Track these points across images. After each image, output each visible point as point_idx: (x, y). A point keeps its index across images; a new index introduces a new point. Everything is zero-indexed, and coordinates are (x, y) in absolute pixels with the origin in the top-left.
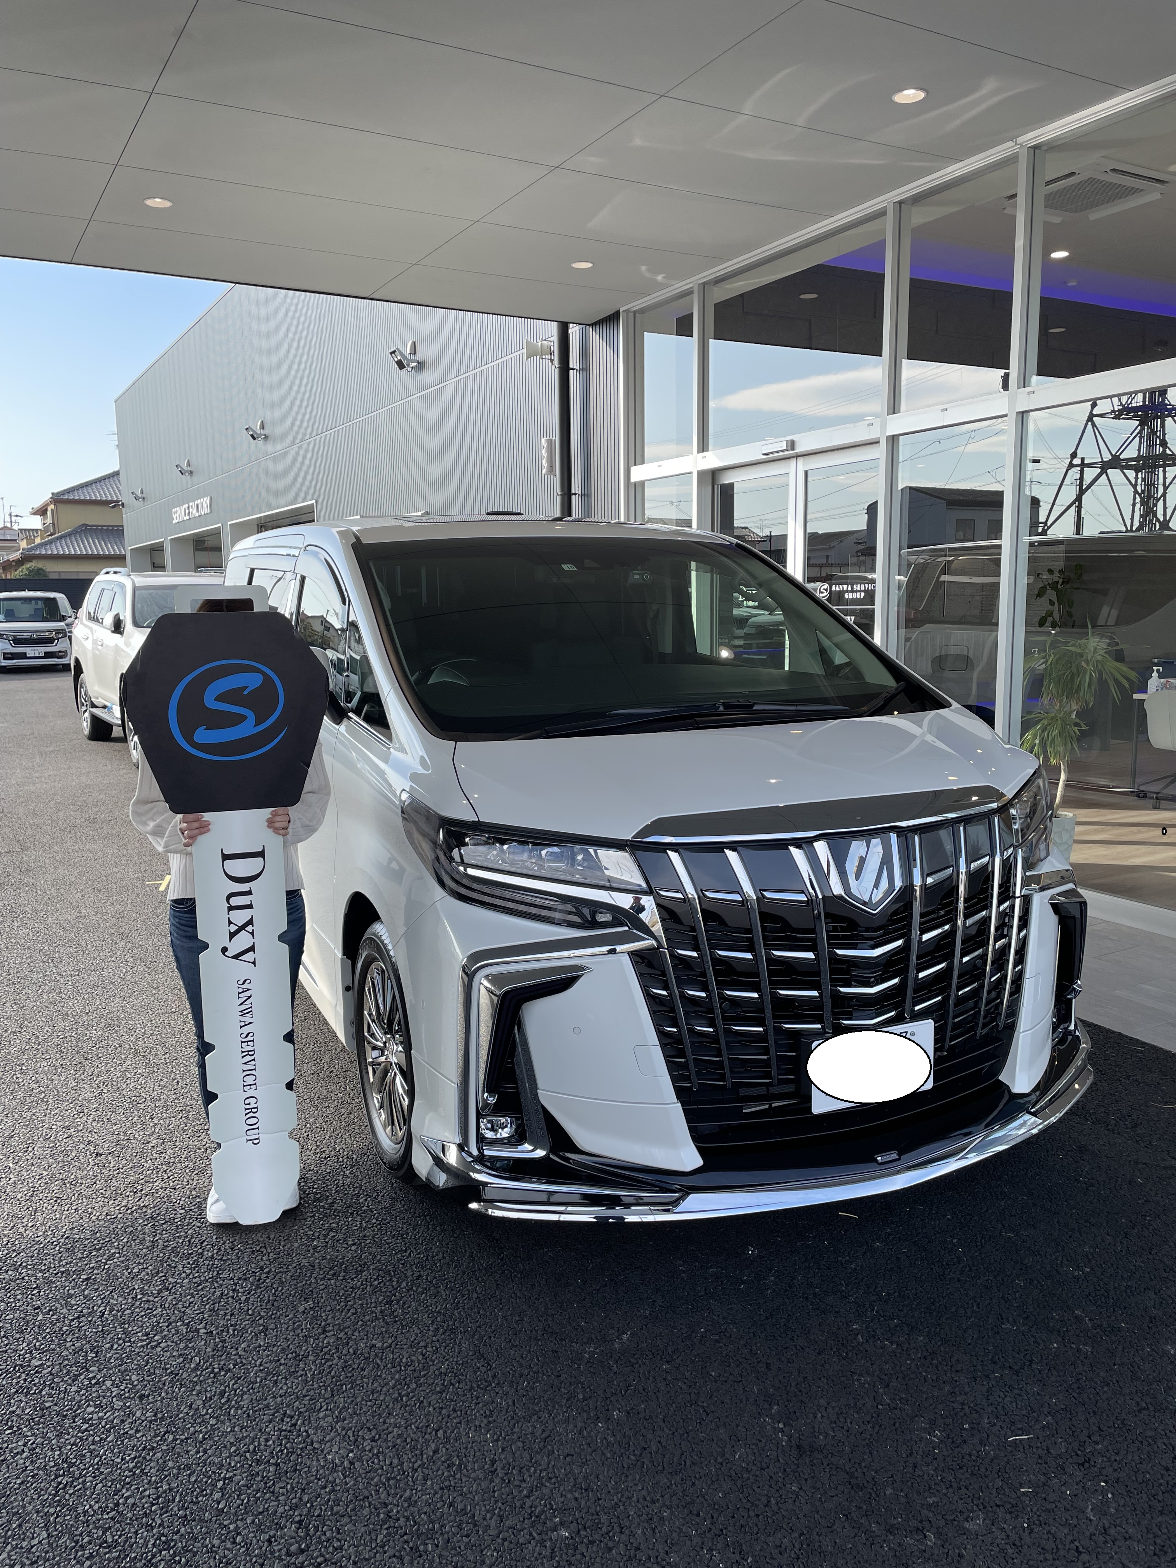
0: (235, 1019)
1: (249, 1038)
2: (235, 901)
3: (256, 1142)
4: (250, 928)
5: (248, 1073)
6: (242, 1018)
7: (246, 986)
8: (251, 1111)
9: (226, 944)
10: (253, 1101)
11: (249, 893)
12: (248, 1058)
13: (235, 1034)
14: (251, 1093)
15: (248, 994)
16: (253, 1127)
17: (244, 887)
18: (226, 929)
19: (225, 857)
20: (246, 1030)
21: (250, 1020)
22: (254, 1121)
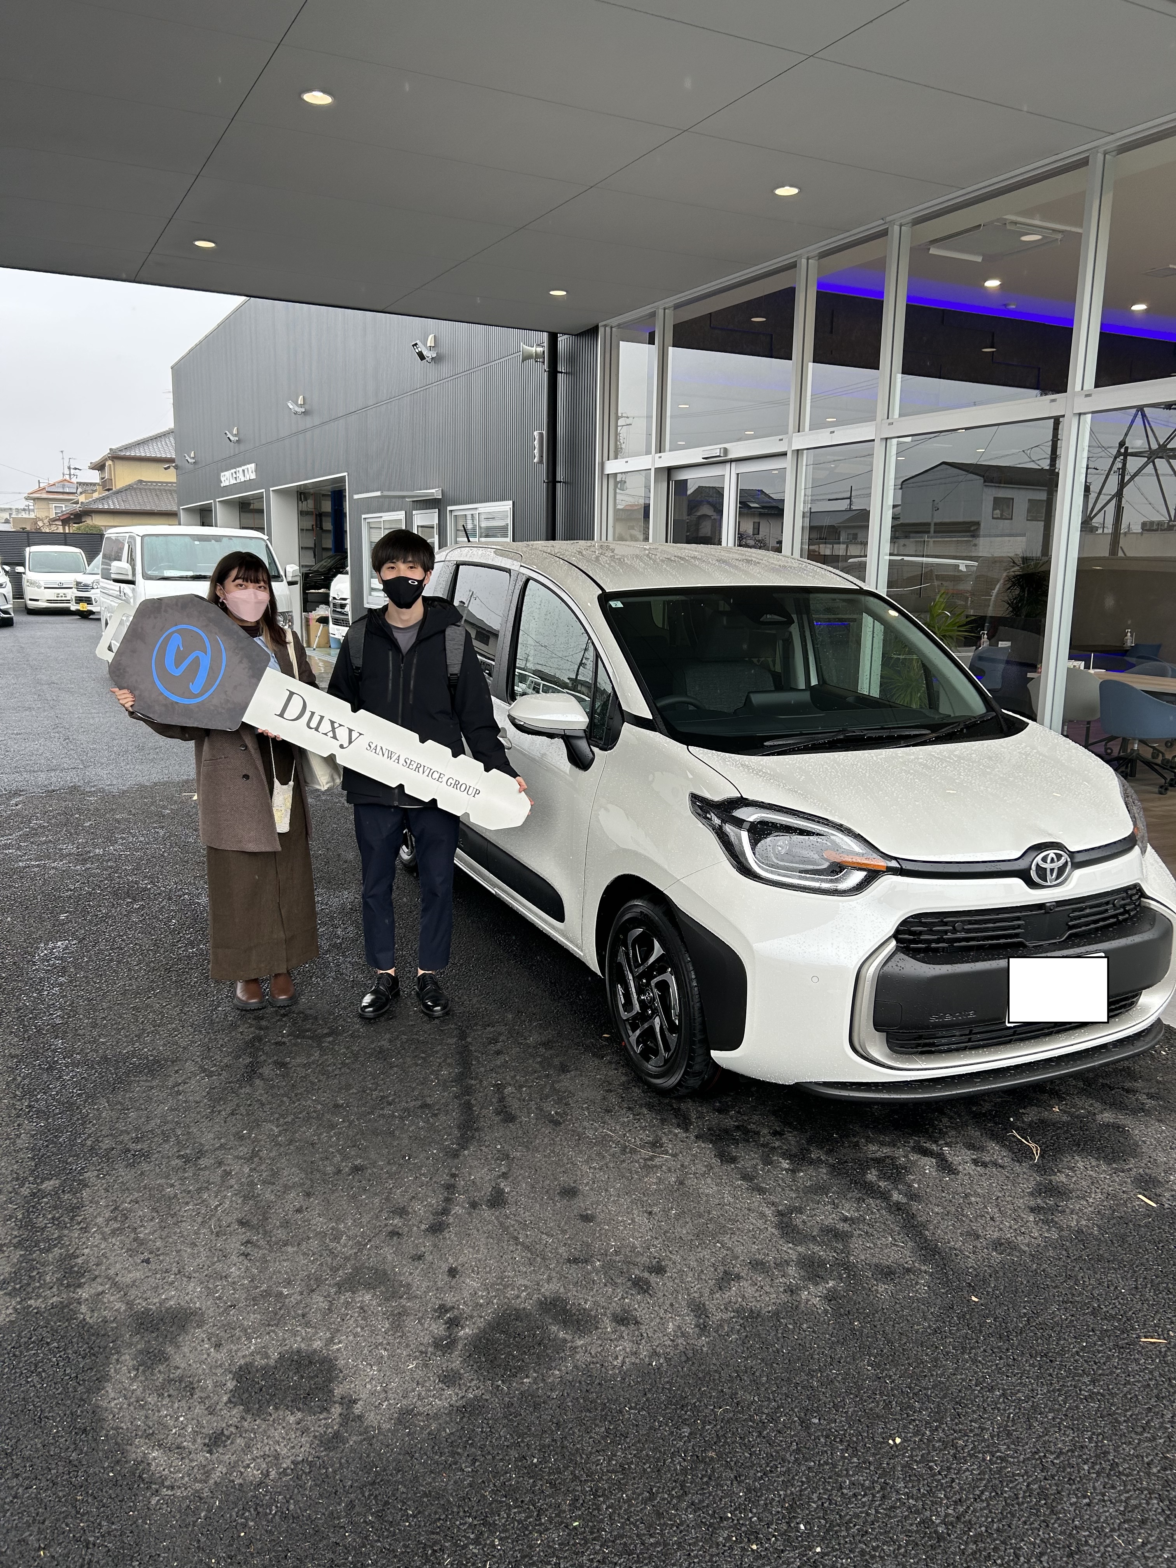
0: (391, 763)
1: (409, 762)
2: (313, 724)
3: (478, 792)
4: (336, 725)
5: (431, 773)
6: (393, 759)
7: (373, 746)
8: (457, 785)
9: (339, 743)
10: (450, 780)
11: (313, 713)
12: (421, 770)
13: (400, 768)
14: (445, 779)
15: (378, 748)
16: (467, 789)
17: (307, 715)
18: (329, 739)
19: (281, 715)
20: (402, 761)
21: (397, 756)
22: (464, 786)
